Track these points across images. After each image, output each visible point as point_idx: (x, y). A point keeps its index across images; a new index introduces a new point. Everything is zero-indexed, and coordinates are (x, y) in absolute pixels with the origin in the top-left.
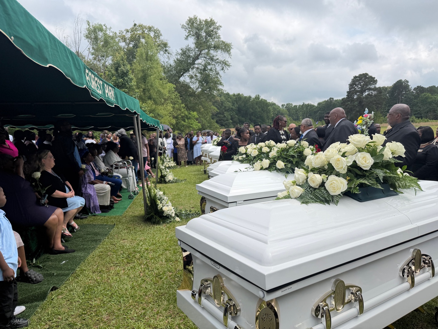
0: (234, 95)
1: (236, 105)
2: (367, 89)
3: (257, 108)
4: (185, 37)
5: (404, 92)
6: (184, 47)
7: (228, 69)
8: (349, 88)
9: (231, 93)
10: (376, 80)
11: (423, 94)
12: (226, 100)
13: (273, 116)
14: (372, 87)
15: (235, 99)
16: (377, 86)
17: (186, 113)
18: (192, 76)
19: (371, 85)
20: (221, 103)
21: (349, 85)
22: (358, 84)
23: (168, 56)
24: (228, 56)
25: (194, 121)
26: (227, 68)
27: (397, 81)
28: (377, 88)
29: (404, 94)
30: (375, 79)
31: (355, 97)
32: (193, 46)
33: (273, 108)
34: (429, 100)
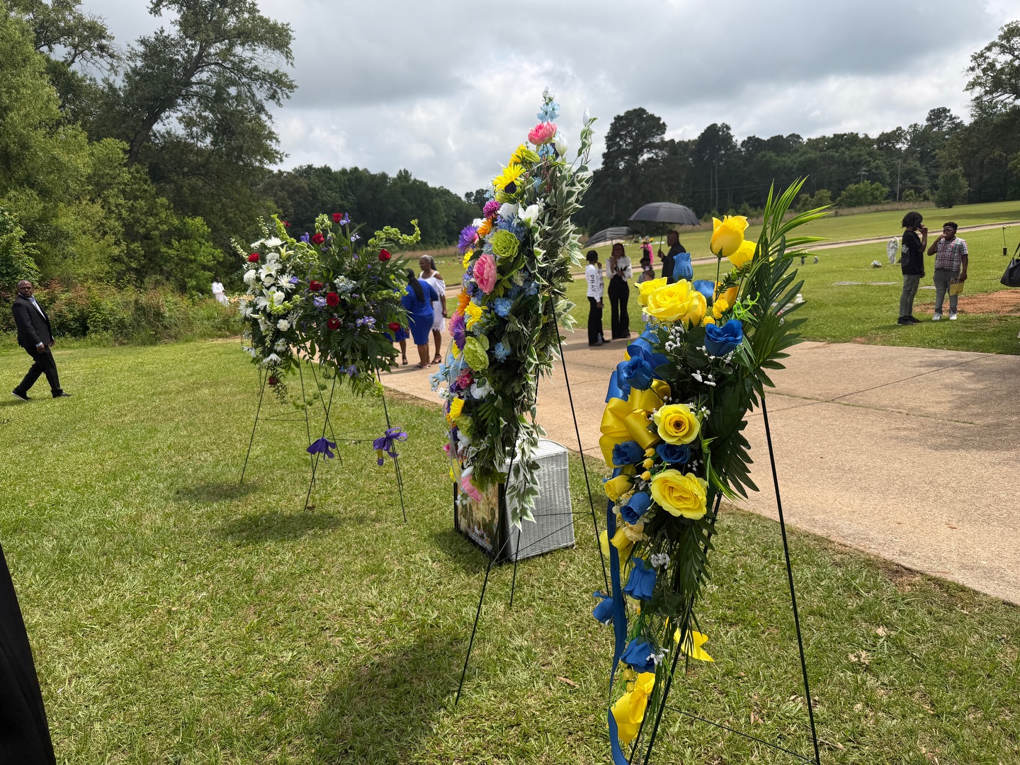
0: (344, 172)
1: (352, 197)
2: (646, 146)
3: (404, 203)
4: (151, 6)
5: (723, 152)
6: (151, 36)
7: (288, 97)
8: (605, 146)
9: (335, 168)
10: (664, 123)
11: (760, 155)
12: (324, 184)
13: (448, 222)
14: (657, 140)
15: (347, 183)
16: (667, 137)
17: (176, 222)
18: (191, 118)
19: (653, 136)
20: (310, 193)
21: (606, 137)
22: (626, 135)
23: (112, 65)
24: (286, 61)
25: (200, 243)
26: (287, 92)
27: (708, 128)
28: (667, 143)
29: (723, 155)
30: (661, 122)
31: (622, 165)
32: (173, 32)
33: (446, 201)
34: (774, 167)
